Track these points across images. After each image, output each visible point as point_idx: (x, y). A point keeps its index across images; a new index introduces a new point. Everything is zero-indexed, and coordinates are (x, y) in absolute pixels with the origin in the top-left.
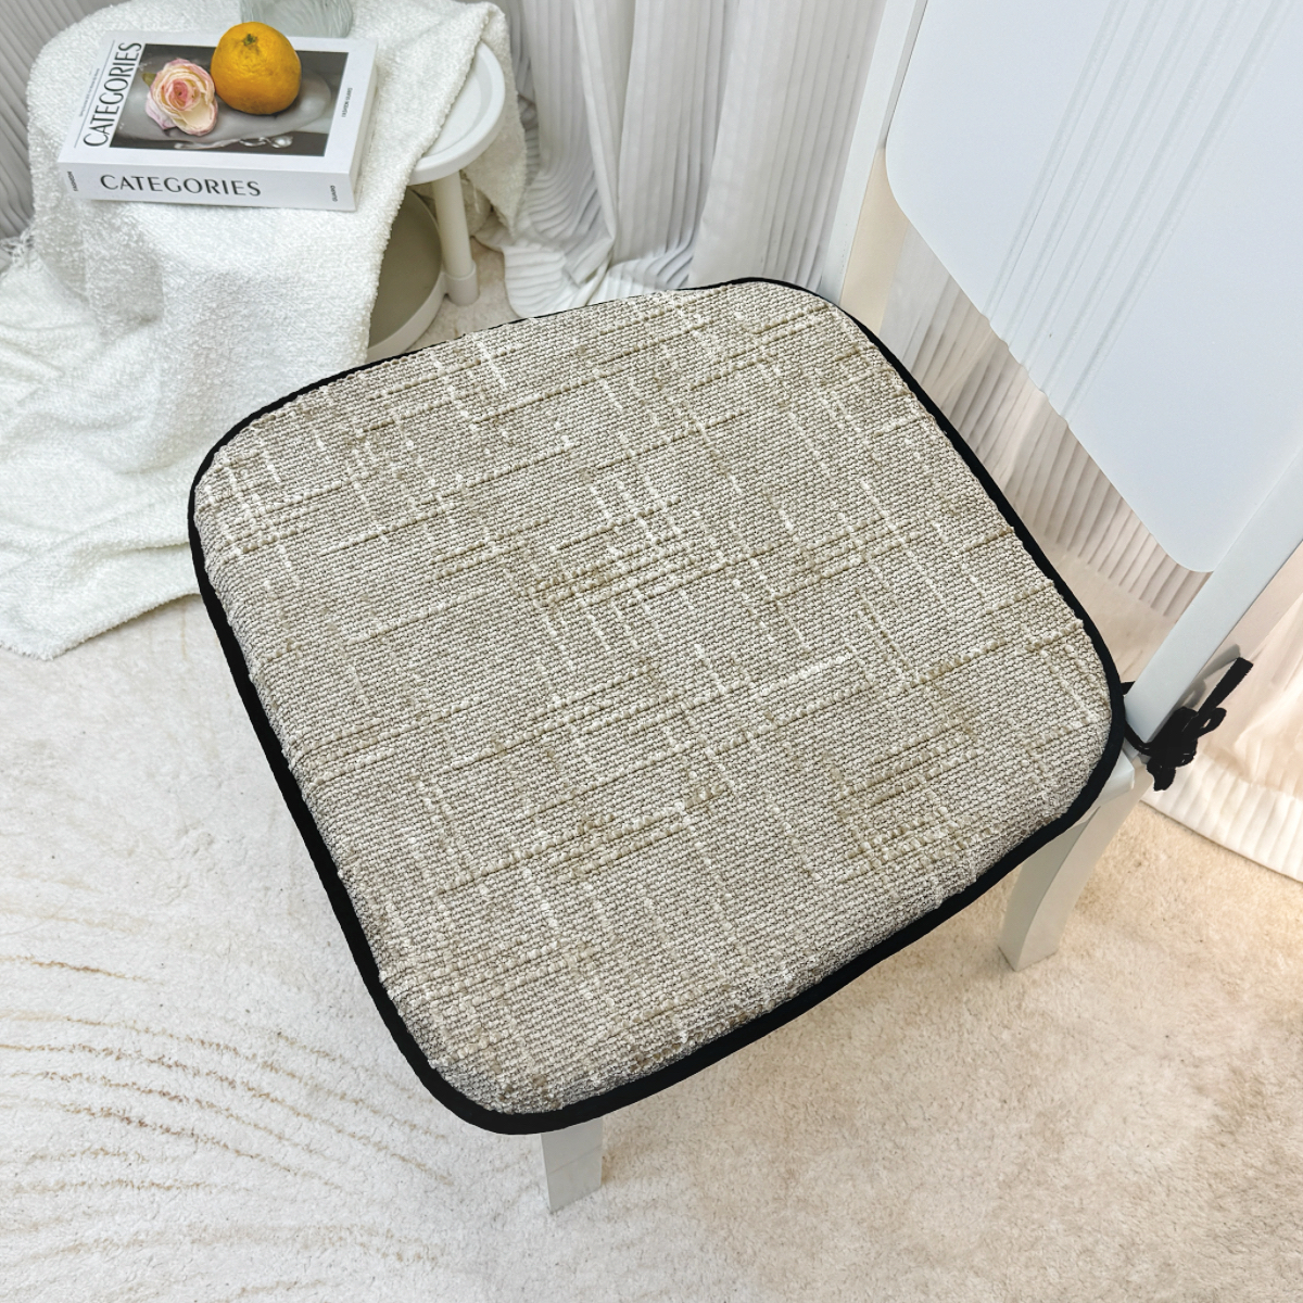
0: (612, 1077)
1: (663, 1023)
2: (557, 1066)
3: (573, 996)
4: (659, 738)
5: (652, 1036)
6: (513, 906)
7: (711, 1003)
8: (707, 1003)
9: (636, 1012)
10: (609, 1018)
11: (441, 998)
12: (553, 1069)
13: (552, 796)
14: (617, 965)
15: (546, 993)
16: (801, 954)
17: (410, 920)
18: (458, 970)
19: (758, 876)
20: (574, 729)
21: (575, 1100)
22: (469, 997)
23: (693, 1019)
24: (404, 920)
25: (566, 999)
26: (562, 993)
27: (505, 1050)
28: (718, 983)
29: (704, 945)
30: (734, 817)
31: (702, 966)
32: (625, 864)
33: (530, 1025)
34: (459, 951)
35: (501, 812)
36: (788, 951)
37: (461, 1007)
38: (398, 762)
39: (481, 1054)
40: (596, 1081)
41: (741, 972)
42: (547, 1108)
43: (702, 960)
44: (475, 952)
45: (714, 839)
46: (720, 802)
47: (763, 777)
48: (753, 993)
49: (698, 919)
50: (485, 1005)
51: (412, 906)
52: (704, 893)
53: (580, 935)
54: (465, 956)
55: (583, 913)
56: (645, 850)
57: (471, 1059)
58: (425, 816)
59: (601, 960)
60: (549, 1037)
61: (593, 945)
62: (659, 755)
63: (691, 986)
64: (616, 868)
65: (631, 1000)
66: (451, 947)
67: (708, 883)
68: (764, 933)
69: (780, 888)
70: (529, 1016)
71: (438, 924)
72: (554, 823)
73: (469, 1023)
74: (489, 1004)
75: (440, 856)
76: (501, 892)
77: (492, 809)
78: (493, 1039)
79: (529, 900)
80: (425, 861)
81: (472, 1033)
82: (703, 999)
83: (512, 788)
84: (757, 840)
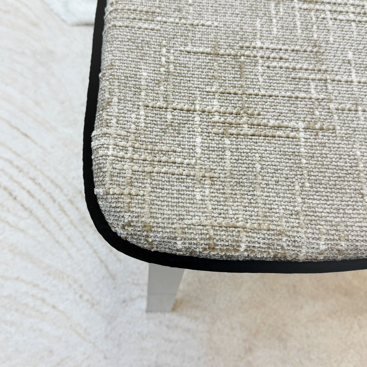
0: (189, 248)
1: (234, 233)
2: (161, 225)
3: (190, 193)
4: (307, 87)
5: (224, 237)
6: (181, 132)
7: (269, 237)
8: (266, 236)
9: (222, 219)
10: (204, 215)
11: (117, 157)
12: (158, 225)
13: (232, 88)
14: (223, 189)
15: (175, 184)
16: (337, 238)
17: (122, 111)
18: (134, 148)
19: (330, 183)
20: (260, 61)
21: (163, 250)
22: (132, 164)
23: (253, 240)
24: (119, 109)
25: (185, 192)
26: (184, 188)
27: (136, 201)
28: (278, 228)
29: (279, 204)
30: (331, 145)
31: (273, 214)
32: (255, 141)
33: (158, 195)
34: (139, 139)
35: (200, 83)
36: (330, 232)
37: (125, 167)
38: (159, 35)
39: (123, 196)
40: (179, 245)
41: (296, 229)
42: (145, 246)
43: (274, 211)
44: (148, 144)
45: (313, 151)
46: (326, 134)
47: (358, 133)
48: (297, 244)
49: (283, 188)
50: (139, 173)
51: (127, 105)
52: (293, 176)
53: (210, 164)
54: (141, 143)
55: (218, 153)
56: (270, 138)
57: (116, 196)
58: (158, 66)
59: (216, 182)
60: (165, 207)
61: (215, 173)
62: (302, 95)
63: (261, 222)
64: (248, 140)
65: (222, 212)
66: (136, 135)
67: (298, 173)
68: (320, 215)
69: (341, 195)
70: (160, 190)
71: (136, 120)
72: (226, 101)
73: (125, 177)
74: (141, 173)
75: (155, 88)
76: (178, 121)
77: (195, 79)
78: (133, 192)
79: (191, 133)
80: (146, 87)
81: (123, 183)
82: (265, 232)
83: (212, 74)
84: (339, 164)
